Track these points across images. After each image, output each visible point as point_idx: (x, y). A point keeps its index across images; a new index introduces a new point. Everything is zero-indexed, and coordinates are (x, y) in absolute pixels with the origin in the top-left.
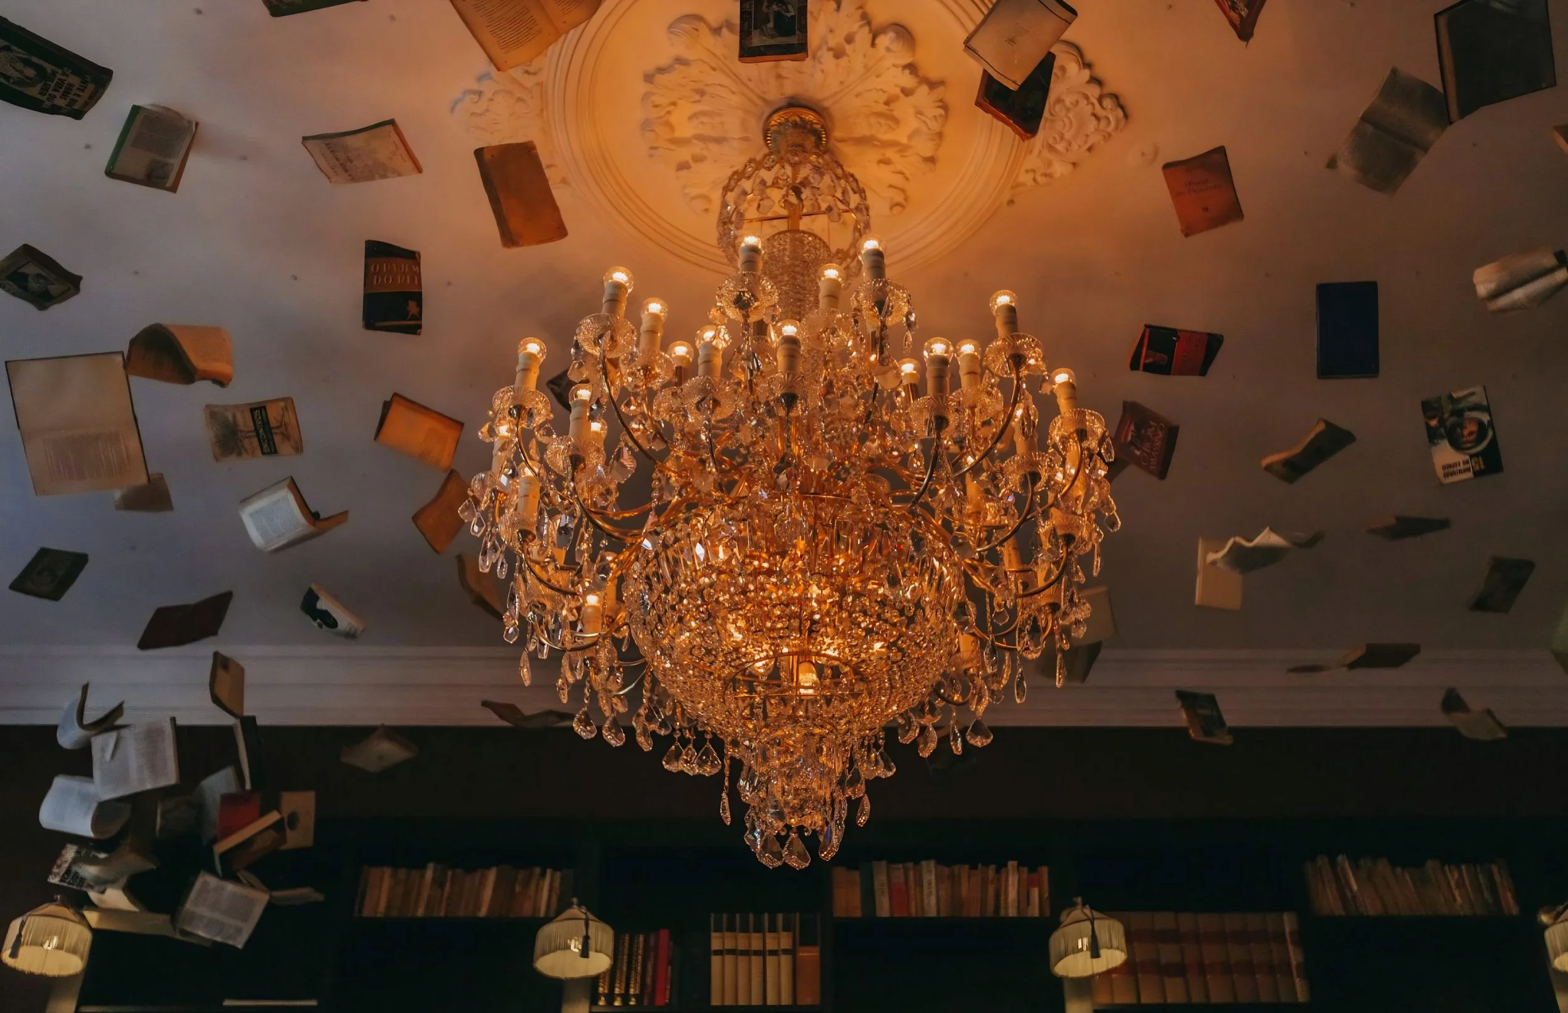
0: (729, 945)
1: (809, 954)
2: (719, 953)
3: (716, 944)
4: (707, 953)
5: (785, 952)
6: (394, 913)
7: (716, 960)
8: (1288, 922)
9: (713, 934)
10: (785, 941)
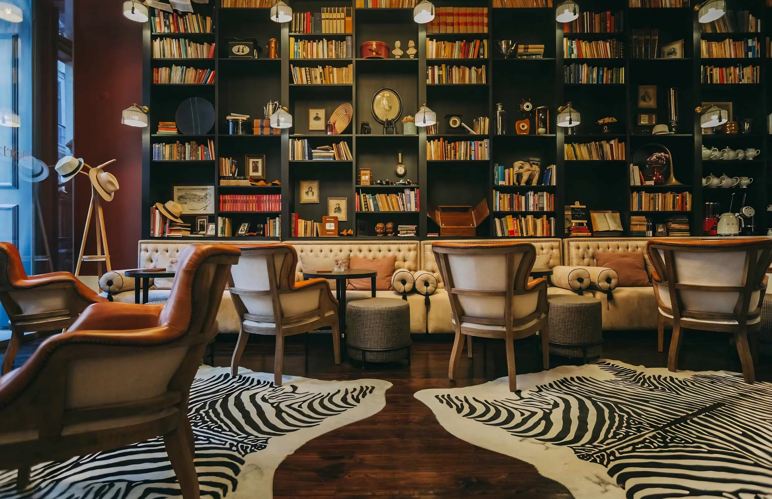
0: (327, 17)
1: (349, 19)
2: (324, 19)
3: (323, 17)
4: (321, 19)
5: (342, 19)
6: (233, 7)
7: (323, 21)
8: (486, 10)
9: (322, 14)
10: (343, 15)
